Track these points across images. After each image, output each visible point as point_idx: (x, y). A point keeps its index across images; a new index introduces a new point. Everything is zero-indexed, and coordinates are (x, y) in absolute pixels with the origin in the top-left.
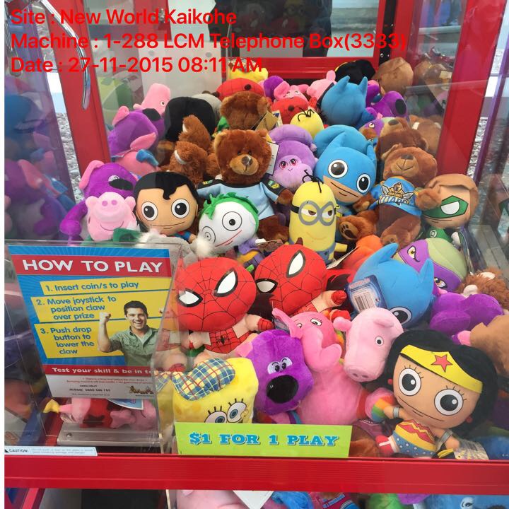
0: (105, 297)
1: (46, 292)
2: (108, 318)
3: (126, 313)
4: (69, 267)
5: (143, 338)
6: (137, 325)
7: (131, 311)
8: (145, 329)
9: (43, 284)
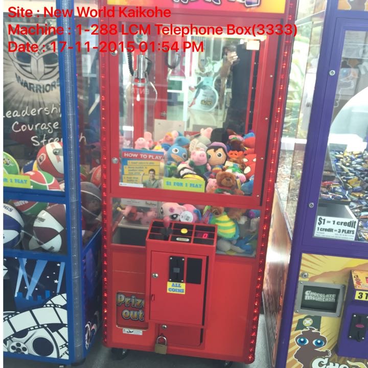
0: (144, 167)
1: (128, 164)
2: (144, 174)
3: (149, 173)
4: (136, 156)
5: (152, 182)
6: (152, 178)
7: (151, 172)
8: (154, 179)
9: (128, 161)
